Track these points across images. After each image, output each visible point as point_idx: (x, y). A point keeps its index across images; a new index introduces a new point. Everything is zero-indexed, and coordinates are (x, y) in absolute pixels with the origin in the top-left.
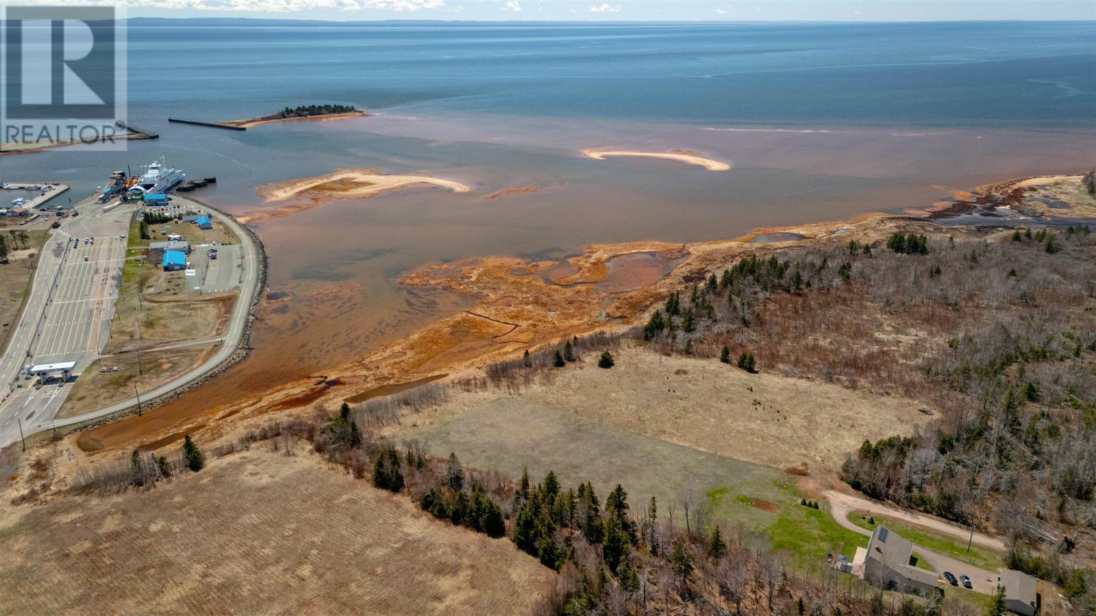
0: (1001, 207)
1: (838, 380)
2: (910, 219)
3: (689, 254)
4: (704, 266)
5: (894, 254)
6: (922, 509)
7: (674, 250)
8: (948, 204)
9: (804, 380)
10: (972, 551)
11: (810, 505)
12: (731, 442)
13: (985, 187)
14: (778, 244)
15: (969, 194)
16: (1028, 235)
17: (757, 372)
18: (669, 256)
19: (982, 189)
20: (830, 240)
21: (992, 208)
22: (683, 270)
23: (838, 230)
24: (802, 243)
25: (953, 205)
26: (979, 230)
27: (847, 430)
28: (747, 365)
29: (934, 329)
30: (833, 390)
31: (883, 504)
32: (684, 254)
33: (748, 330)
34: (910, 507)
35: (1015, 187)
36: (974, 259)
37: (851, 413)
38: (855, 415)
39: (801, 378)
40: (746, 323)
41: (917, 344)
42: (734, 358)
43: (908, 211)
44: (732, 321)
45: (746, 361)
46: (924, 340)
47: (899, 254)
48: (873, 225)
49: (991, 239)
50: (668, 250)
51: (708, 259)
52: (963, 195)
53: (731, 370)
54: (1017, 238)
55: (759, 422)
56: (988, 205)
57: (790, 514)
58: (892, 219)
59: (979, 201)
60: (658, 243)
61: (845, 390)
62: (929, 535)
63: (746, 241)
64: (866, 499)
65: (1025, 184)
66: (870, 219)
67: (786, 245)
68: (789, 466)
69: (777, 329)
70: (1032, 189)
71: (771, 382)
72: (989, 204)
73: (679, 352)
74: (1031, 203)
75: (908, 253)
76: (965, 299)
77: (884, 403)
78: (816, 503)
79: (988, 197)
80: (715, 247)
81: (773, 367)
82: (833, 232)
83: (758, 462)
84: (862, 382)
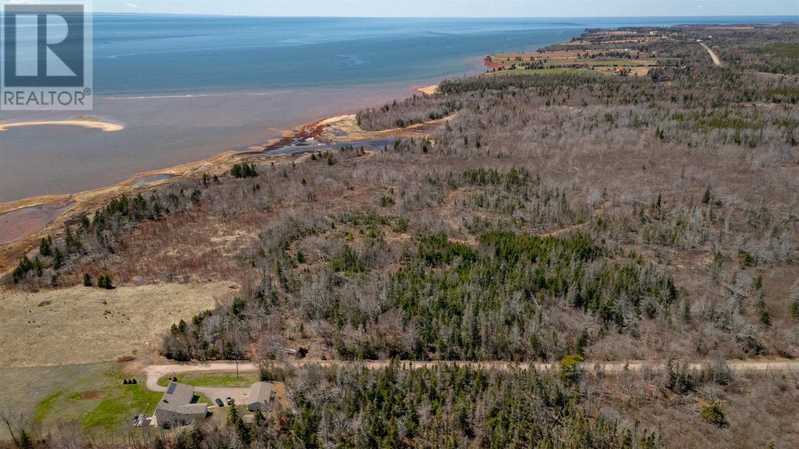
0: (309, 139)
1: (176, 279)
2: (251, 153)
3: (75, 201)
4: (86, 210)
5: (235, 179)
6: (214, 358)
7: (60, 200)
8: (277, 140)
9: (151, 285)
10: (240, 377)
11: (130, 382)
12: (77, 351)
13: (301, 126)
14: (153, 184)
15: (291, 132)
16: (320, 155)
17: (114, 288)
18: (55, 206)
19: (299, 128)
20: (193, 175)
21: (303, 140)
22: (66, 216)
23: (200, 167)
24: (172, 180)
25: (281, 141)
26: (293, 155)
27: (175, 315)
28: (106, 284)
29: (251, 228)
30: (170, 287)
31: (187, 364)
32: (69, 202)
33: (114, 255)
34: (207, 359)
35: (319, 125)
36: (285, 176)
37: (181, 302)
38: (184, 302)
39: (148, 284)
40: (112, 251)
41: (238, 240)
42: (95, 280)
43: (251, 148)
44: (99, 251)
45: (103, 281)
46: (243, 237)
47: (239, 179)
48: (226, 160)
49: (298, 161)
50: (55, 201)
51: (90, 203)
52: (287, 133)
53: (92, 291)
54: (313, 158)
55: (106, 327)
56: (301, 138)
57: (111, 395)
58: (239, 154)
59: (297, 136)
60: (47, 197)
61: (181, 286)
62: (214, 375)
63: (126, 185)
64: (176, 364)
65: (324, 122)
66: (224, 156)
67: (159, 184)
68: (121, 356)
69: (137, 250)
70: (328, 125)
71: (124, 293)
72: (302, 136)
73: (47, 287)
74: (326, 134)
75: (245, 177)
76: (276, 203)
77: (206, 288)
78: (134, 380)
79: (302, 133)
80: (98, 193)
81: (129, 280)
82: (196, 169)
83: (96, 361)
84: (194, 276)
